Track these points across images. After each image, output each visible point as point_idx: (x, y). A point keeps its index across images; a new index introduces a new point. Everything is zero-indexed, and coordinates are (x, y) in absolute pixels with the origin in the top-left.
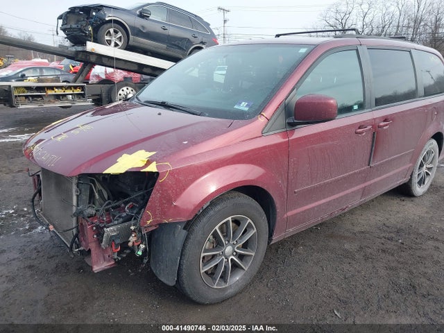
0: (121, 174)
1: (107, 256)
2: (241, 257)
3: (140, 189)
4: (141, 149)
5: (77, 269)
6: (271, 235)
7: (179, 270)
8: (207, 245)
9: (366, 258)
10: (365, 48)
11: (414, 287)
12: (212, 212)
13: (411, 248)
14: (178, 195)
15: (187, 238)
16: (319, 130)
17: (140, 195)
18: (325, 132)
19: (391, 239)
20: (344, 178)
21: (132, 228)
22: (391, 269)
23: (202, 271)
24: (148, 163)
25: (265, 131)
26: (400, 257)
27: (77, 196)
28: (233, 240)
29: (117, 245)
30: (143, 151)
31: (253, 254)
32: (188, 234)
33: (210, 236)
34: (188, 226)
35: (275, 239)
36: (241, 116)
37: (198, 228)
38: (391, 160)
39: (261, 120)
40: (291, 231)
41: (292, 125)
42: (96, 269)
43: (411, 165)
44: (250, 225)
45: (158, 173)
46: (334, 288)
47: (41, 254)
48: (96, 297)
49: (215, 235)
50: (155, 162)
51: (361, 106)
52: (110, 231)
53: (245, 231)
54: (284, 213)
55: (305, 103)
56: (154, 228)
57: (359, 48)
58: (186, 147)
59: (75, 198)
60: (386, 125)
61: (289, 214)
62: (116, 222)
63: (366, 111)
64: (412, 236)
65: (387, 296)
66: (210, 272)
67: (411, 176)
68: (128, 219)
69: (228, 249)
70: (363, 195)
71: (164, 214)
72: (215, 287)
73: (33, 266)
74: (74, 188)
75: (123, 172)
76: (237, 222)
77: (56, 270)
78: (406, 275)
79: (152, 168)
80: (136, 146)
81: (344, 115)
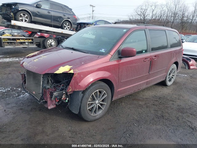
0: (60, 73)
1: (53, 103)
2: (101, 105)
3: (66, 80)
4: (67, 65)
5: (39, 110)
6: (112, 97)
7: (80, 108)
8: (90, 100)
9: (147, 107)
10: (148, 29)
11: (163, 116)
12: (91, 88)
13: (163, 104)
14: (80, 81)
15: (83, 97)
16: (130, 60)
17: (66, 82)
18: (132, 61)
19: (157, 101)
20: (139, 77)
21: (64, 92)
22: (156, 110)
23: (88, 109)
24: (70, 70)
25: (111, 59)
26: (159, 107)
27: (43, 81)
28: (99, 98)
29: (58, 99)
30: (68, 66)
31: (106, 104)
32: (83, 95)
33: (91, 97)
34: (84, 92)
35: (114, 99)
36: (102, 54)
37: (87, 93)
38: (158, 72)
39: (109, 56)
40: (120, 96)
41: (120, 58)
42: (49, 108)
43: (166, 73)
44: (105, 93)
45: (73, 73)
46: (135, 117)
47: (24, 105)
48: (48, 119)
49: (93, 96)
50: (72, 70)
51: (146, 51)
52: (55, 94)
53: (103, 95)
54: (117, 90)
55: (125, 50)
56: (71, 93)
57: (146, 30)
58: (83, 65)
59: (42, 82)
60: (155, 58)
61: (119, 90)
62: (58, 91)
63: (148, 53)
64: (165, 100)
65: (153, 119)
66: (90, 110)
67: (166, 78)
68: (62, 90)
69: (97, 102)
70: (147, 84)
71: (75, 88)
72: (92, 115)
73: (22, 109)
74: (42, 79)
75: (61, 73)
76: (100, 92)
77: (31, 110)
78: (160, 113)
79: (72, 72)
80: (65, 64)
81: (139, 55)
